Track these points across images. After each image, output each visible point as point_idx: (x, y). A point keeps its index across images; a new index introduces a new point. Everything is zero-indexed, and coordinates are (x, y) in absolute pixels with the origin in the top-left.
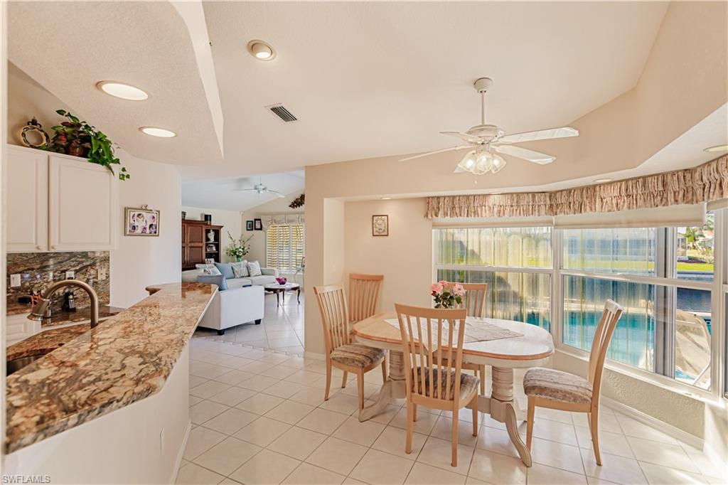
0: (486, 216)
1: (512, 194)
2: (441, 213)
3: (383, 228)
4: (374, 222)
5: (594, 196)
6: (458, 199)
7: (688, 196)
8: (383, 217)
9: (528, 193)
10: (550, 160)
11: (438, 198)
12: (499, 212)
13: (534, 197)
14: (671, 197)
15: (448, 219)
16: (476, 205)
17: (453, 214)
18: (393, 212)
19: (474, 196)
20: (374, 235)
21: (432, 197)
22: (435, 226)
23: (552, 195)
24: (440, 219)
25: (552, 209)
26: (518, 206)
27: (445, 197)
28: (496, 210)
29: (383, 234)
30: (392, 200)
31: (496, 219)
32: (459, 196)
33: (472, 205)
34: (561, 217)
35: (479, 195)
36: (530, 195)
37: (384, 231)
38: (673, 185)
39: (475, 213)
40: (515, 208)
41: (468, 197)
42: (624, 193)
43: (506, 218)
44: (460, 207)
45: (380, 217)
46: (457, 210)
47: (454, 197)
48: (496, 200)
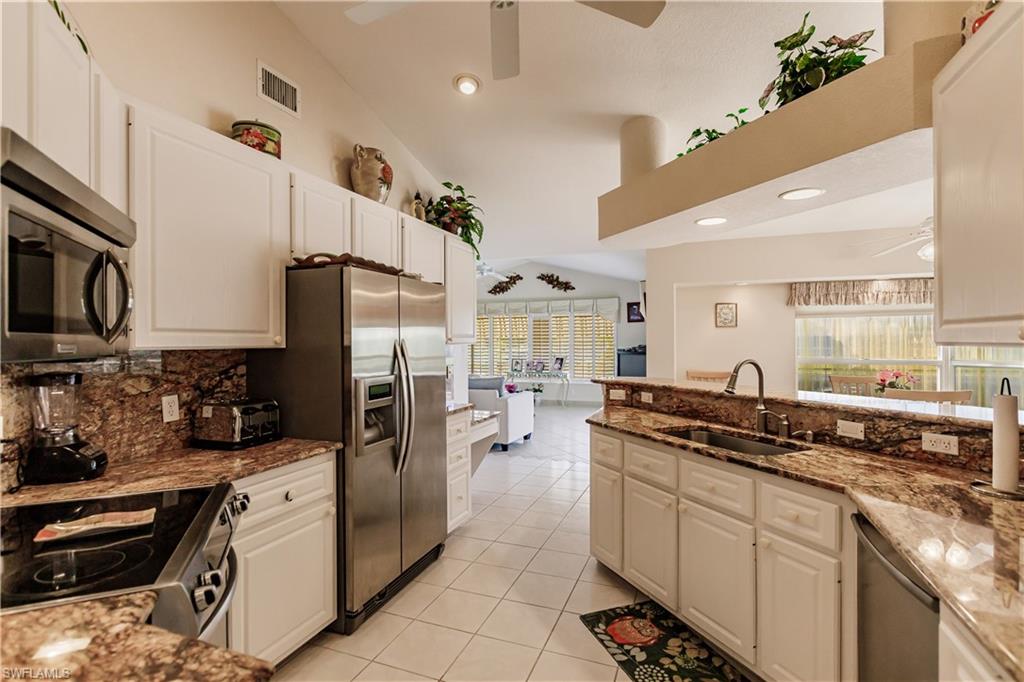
0: (869, 304)
1: (899, 280)
2: (812, 300)
3: (730, 318)
4: (718, 311)
6: (833, 284)
8: (730, 306)
9: (919, 279)
11: (808, 283)
12: (885, 299)
13: (926, 283)
15: (821, 308)
16: (855, 291)
17: (828, 301)
18: (743, 301)
19: (854, 282)
20: (717, 326)
21: (800, 283)
22: (799, 315)
24: (813, 307)
26: (907, 293)
27: (816, 283)
28: (881, 296)
29: (730, 324)
30: (749, 286)
31: (880, 307)
32: (835, 282)
33: (851, 291)
35: (860, 281)
36: (922, 281)
37: (731, 321)
39: (858, 302)
40: (903, 295)
41: (846, 283)
43: (894, 306)
44: (837, 295)
45: (726, 306)
46: (832, 297)
47: (828, 283)
48: (880, 286)
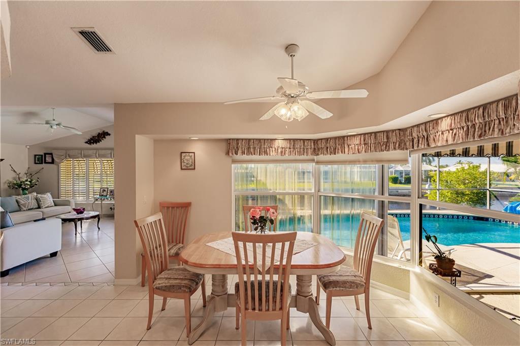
0: (273, 154)
1: (290, 140)
2: (240, 152)
3: (190, 163)
4: (183, 158)
5: (344, 143)
6: (252, 141)
7: (401, 146)
8: (191, 154)
9: (300, 140)
10: (330, 115)
11: (238, 140)
12: (282, 152)
13: (304, 143)
14: (392, 146)
15: (245, 157)
16: (265, 146)
17: (249, 153)
18: (200, 151)
19: (265, 140)
20: (182, 169)
21: (233, 139)
22: (234, 161)
23: (316, 141)
24: (239, 156)
25: (316, 152)
26: (294, 148)
27: (242, 139)
28: (279, 151)
29: (190, 168)
30: (199, 140)
31: (279, 157)
32: (253, 139)
33: (263, 146)
34: (321, 157)
35: (268, 140)
36: (302, 141)
37: (191, 165)
38: (393, 139)
39: (266, 153)
40: (292, 150)
41: (260, 140)
42: (362, 142)
43: (287, 157)
44: (254, 148)
45: (188, 154)
46: (252, 150)
47: (249, 140)
48: (279, 144)
